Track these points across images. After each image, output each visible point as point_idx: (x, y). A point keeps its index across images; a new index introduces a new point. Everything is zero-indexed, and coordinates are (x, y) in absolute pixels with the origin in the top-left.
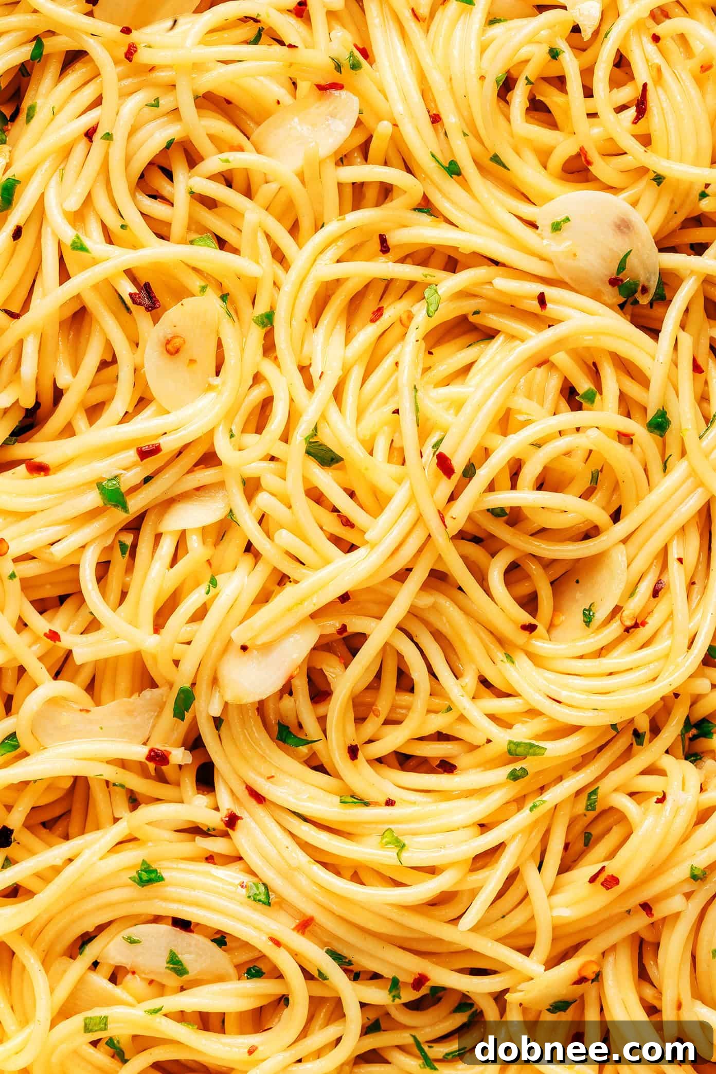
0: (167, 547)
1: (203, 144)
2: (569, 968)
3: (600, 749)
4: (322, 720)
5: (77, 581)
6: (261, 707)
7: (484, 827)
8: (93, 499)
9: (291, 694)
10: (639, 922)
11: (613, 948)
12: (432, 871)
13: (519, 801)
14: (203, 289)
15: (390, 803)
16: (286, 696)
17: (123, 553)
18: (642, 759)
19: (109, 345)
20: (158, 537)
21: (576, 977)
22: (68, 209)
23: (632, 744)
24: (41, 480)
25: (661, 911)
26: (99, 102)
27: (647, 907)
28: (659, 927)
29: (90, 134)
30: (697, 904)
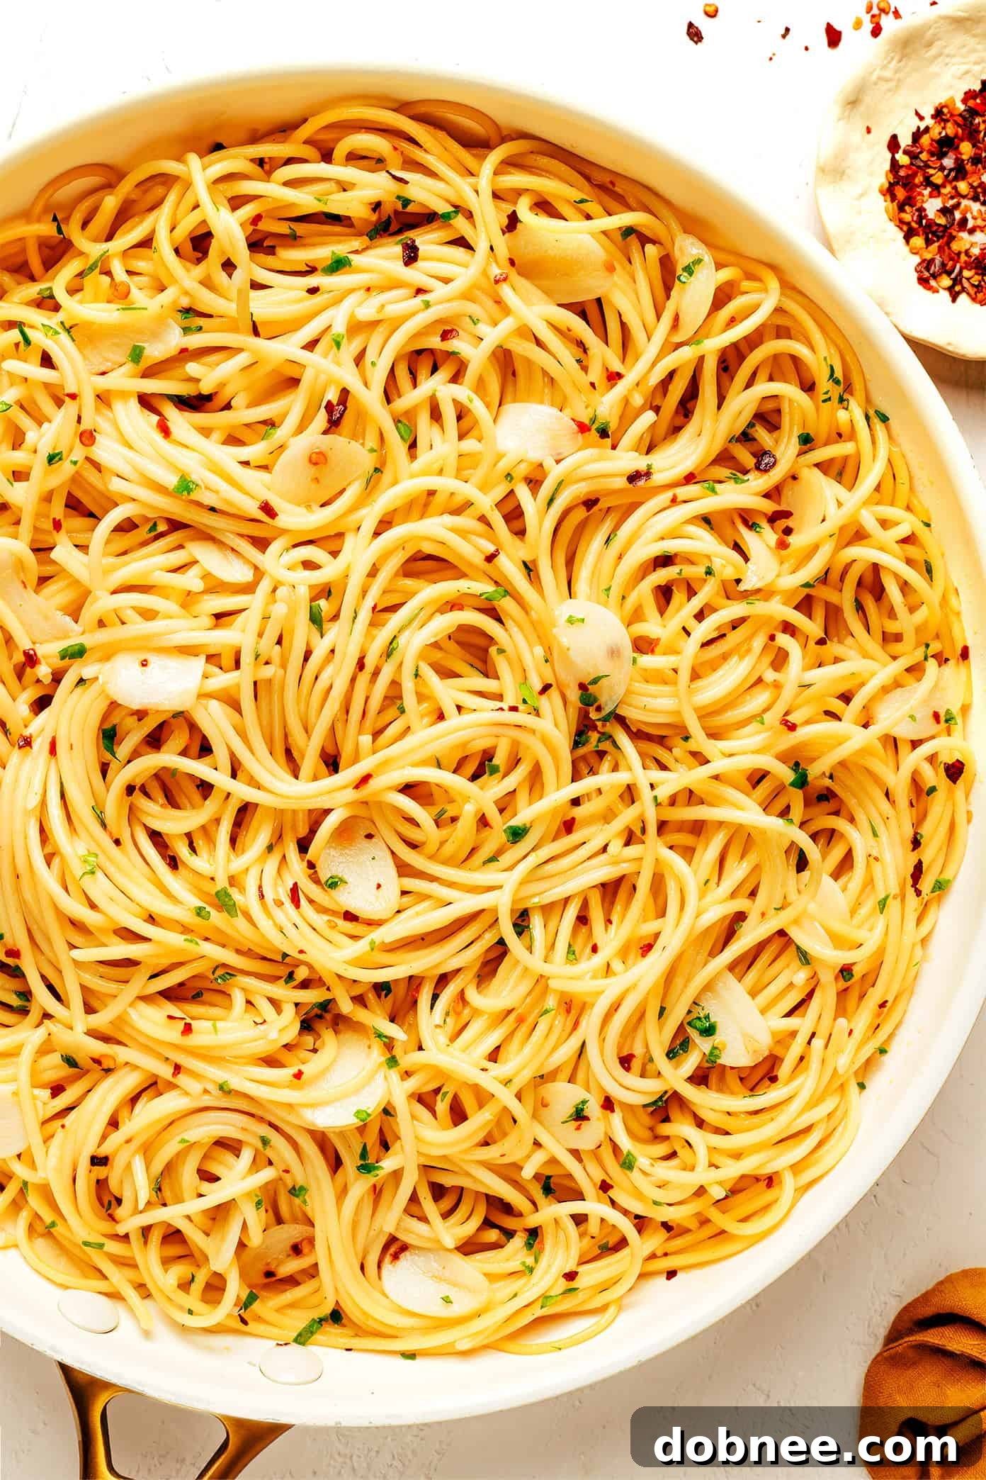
0: (178, 558)
1: (471, 374)
2: (98, 1048)
3: (264, 958)
4: (135, 755)
5: (106, 512)
6: (114, 705)
7: (151, 919)
8: (171, 481)
9: (140, 720)
10: (165, 1072)
11: (136, 1067)
12: (93, 906)
13: (185, 929)
14: (372, 450)
15: (117, 842)
16: (135, 717)
17: (150, 530)
18: (280, 991)
19: (284, 416)
20: (181, 547)
21: (96, 1056)
22: (356, 313)
23: (281, 978)
24: (158, 437)
25: (182, 1079)
26: (446, 281)
27: (178, 1069)
28: (172, 1086)
29: (420, 291)
30: (207, 1101)
